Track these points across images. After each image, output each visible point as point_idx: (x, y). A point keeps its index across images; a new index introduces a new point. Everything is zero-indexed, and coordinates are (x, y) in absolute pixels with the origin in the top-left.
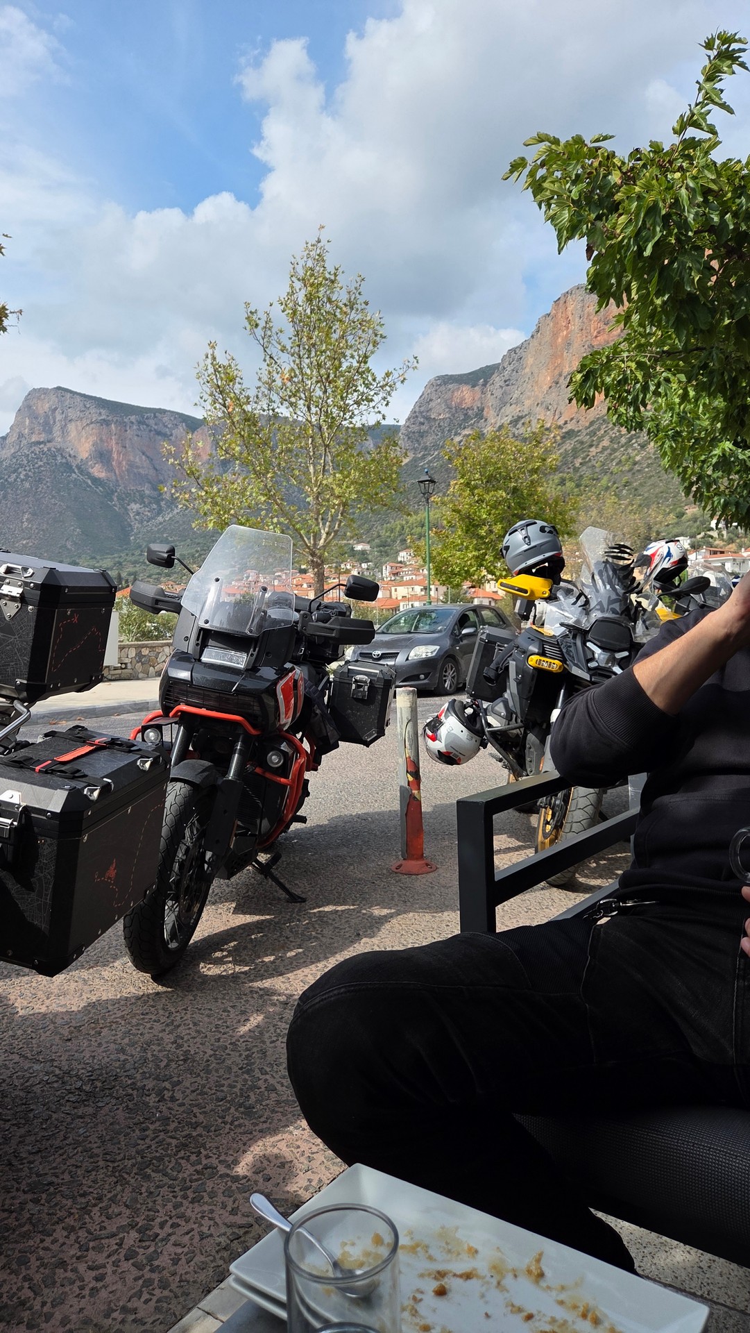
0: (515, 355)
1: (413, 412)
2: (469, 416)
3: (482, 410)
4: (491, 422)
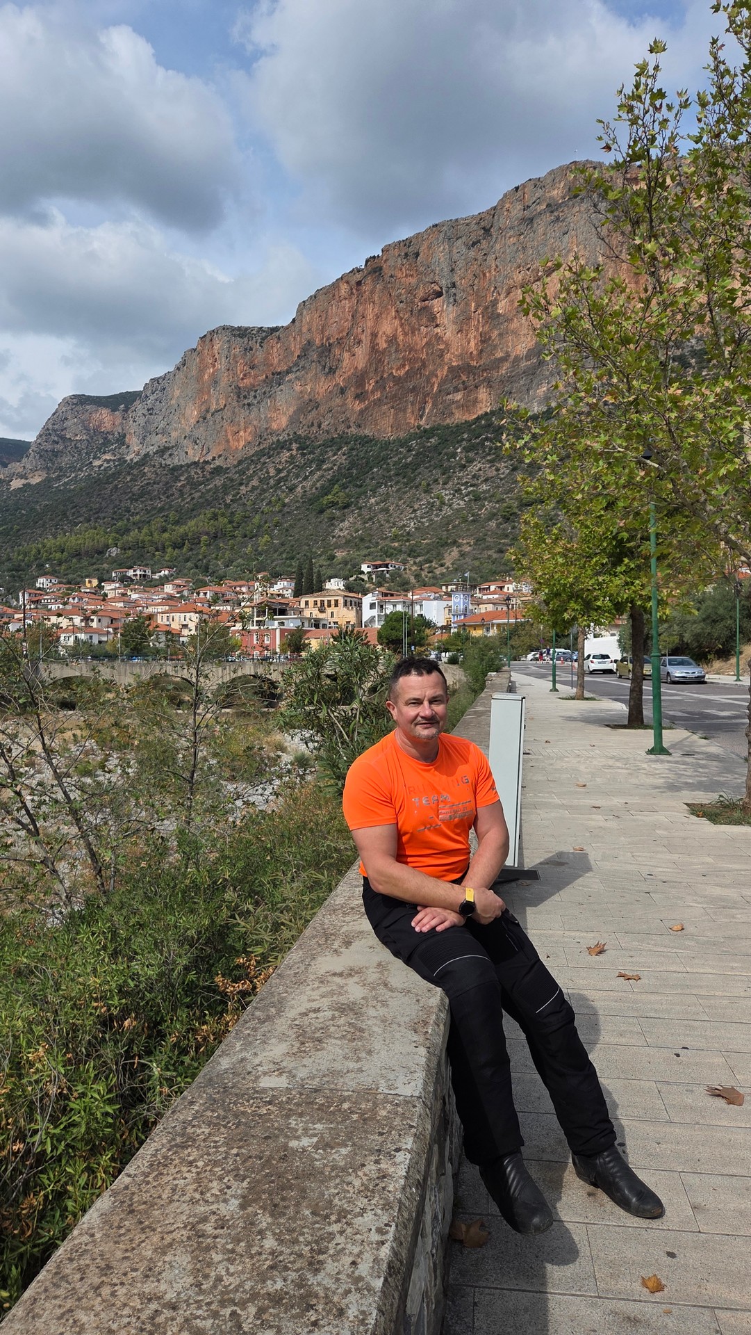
0: (157, 384)
1: (46, 428)
2: (109, 441)
3: (124, 436)
4: (134, 450)
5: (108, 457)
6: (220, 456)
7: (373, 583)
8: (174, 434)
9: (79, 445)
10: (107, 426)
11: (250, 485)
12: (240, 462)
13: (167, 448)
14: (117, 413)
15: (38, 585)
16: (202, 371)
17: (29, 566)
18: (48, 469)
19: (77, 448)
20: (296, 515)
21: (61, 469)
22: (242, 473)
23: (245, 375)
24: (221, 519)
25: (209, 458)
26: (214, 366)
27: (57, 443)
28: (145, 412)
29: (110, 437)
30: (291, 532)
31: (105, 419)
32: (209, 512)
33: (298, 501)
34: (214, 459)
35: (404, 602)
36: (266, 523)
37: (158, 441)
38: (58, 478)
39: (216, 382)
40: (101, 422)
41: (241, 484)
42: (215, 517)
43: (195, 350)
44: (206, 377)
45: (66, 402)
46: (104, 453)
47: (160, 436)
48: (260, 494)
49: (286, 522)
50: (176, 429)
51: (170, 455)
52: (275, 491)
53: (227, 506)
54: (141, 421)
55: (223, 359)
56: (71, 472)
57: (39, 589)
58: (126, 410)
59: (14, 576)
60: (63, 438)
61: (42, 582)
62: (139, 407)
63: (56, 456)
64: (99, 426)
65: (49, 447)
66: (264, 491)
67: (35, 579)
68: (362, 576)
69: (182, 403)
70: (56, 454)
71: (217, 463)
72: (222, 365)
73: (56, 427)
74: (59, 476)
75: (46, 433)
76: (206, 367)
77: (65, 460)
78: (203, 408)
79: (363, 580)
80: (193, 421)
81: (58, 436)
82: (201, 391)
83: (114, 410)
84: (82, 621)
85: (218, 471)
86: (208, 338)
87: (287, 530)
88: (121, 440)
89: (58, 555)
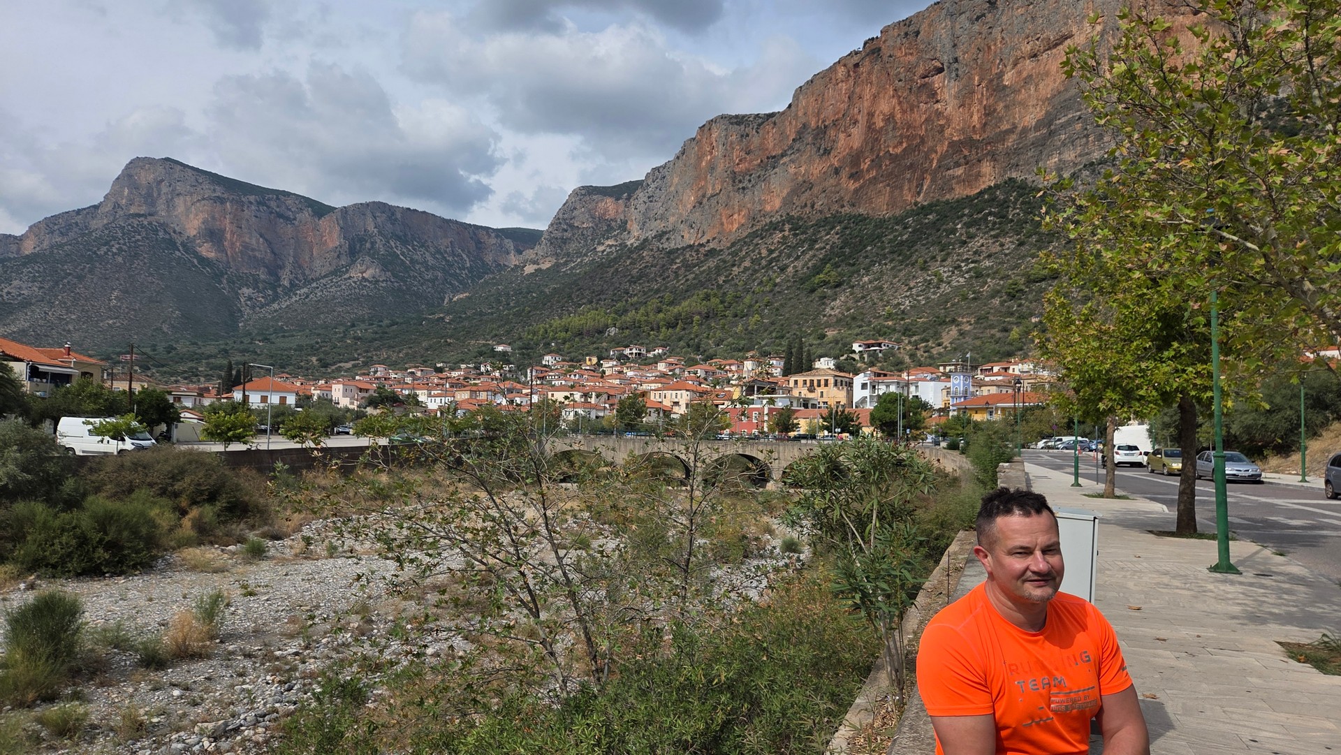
0: (657, 173)
1: (557, 218)
2: (612, 228)
3: (626, 222)
4: (634, 237)
5: (610, 242)
6: (714, 239)
7: (864, 363)
8: (672, 219)
9: (585, 232)
10: (611, 213)
11: (742, 266)
12: (733, 245)
13: (664, 233)
14: (620, 201)
15: (544, 363)
16: (700, 159)
17: (537, 344)
18: (557, 255)
19: (583, 235)
20: (786, 294)
21: (568, 254)
22: (735, 254)
23: (740, 160)
24: (713, 300)
25: (704, 241)
26: (711, 153)
27: (566, 231)
28: (646, 199)
29: (613, 224)
30: (781, 311)
31: (609, 206)
32: (702, 292)
33: (789, 281)
34: (708, 241)
35: (898, 383)
36: (757, 302)
37: (658, 226)
38: (566, 263)
39: (713, 168)
40: (606, 210)
41: (734, 265)
42: (707, 298)
43: (694, 139)
44: (704, 164)
45: (576, 193)
46: (607, 239)
47: (658, 221)
48: (752, 275)
49: (776, 301)
50: (673, 215)
51: (668, 239)
52: (766, 272)
53: (719, 287)
54: (642, 208)
55: (721, 147)
56: (577, 257)
57: (545, 366)
58: (628, 199)
59: (523, 354)
60: (571, 226)
61: (548, 359)
62: (641, 195)
63: (565, 243)
64: (604, 214)
65: (559, 235)
66: (756, 271)
67: (542, 356)
68: (853, 356)
69: (681, 190)
70: (565, 241)
71: (712, 245)
72: (718, 152)
73: (566, 216)
74: (566, 261)
75: (557, 223)
76: (704, 155)
77: (572, 247)
78: (700, 193)
79: (854, 359)
80: (689, 207)
81: (567, 224)
82: (698, 178)
83: (617, 199)
84: (581, 397)
85: (712, 253)
86: (706, 128)
87: (777, 310)
88: (623, 226)
89: (563, 334)
